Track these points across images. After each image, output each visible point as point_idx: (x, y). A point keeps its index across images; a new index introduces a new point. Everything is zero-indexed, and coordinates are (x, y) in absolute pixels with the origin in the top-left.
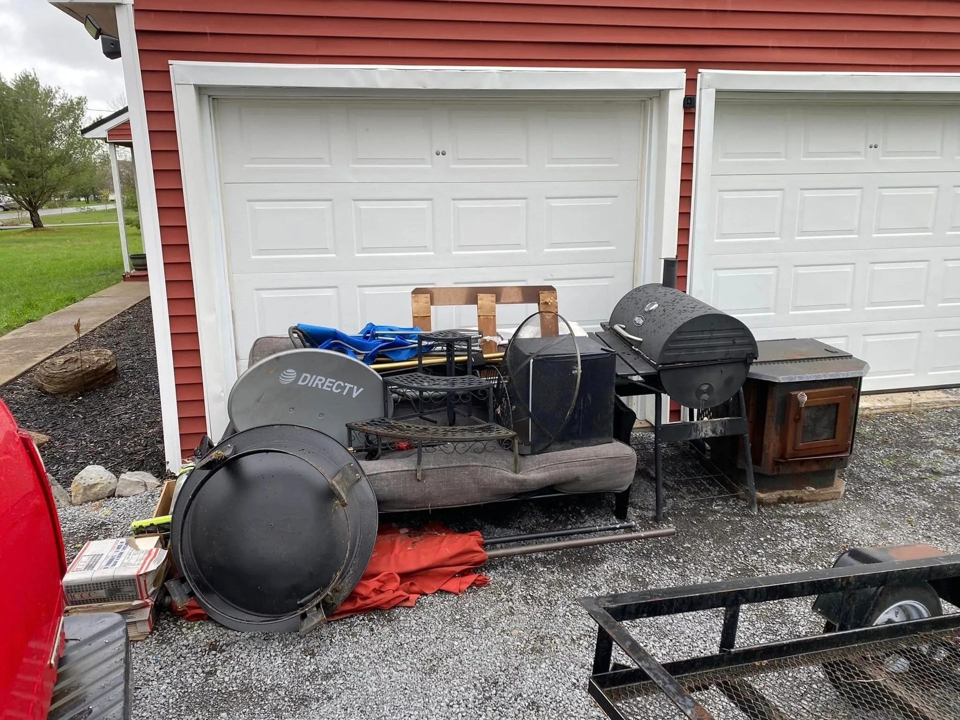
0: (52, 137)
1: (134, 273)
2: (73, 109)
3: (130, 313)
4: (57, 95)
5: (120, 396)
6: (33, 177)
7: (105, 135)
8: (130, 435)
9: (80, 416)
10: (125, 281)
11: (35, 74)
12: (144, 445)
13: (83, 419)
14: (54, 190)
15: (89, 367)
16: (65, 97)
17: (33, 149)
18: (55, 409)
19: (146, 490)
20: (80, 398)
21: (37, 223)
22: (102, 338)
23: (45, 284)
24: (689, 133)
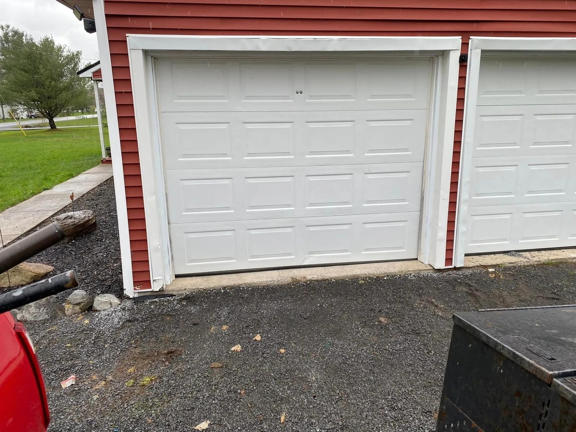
0: (62, 75)
1: (108, 158)
2: (74, 58)
3: (105, 185)
4: (64, 50)
5: (97, 240)
6: (51, 99)
7: (91, 75)
8: (103, 268)
9: (73, 253)
10: (102, 163)
11: (52, 38)
12: (111, 275)
13: (74, 255)
14: (63, 106)
15: (79, 222)
16: (69, 51)
17: (50, 82)
18: (58, 248)
19: (111, 307)
20: (74, 241)
21: (53, 126)
22: (88, 200)
23: (56, 164)
24: (462, 78)
